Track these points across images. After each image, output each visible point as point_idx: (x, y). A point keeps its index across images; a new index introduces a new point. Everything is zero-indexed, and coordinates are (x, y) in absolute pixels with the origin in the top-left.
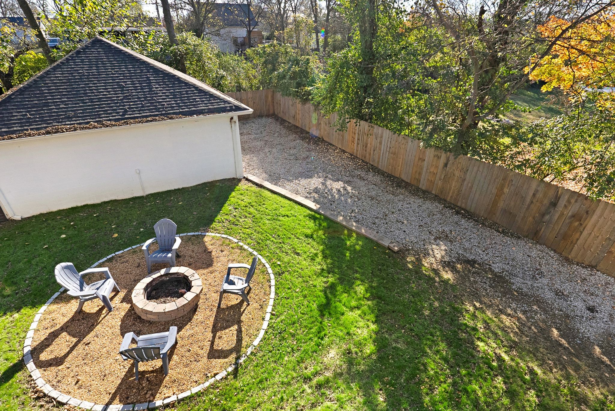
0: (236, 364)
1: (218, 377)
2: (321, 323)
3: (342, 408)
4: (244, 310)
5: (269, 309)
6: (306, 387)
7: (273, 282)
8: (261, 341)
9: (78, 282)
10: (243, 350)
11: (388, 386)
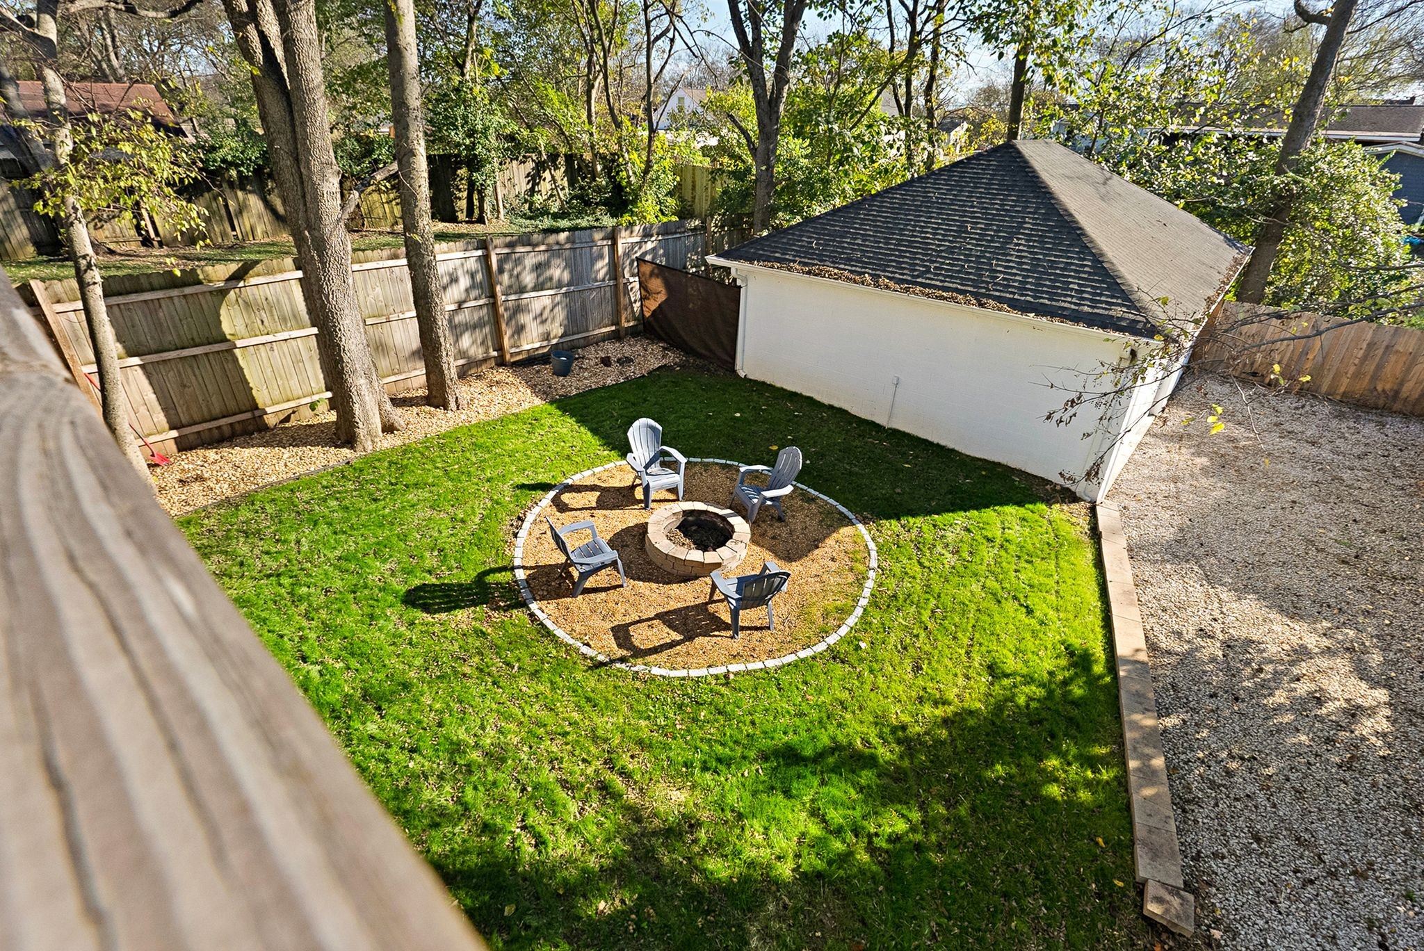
0: (612, 661)
1: (584, 649)
2: (744, 758)
3: (568, 830)
4: (716, 636)
5: (734, 668)
6: (598, 764)
7: (807, 653)
8: (664, 677)
9: (652, 454)
10: (640, 661)
11: (633, 916)
